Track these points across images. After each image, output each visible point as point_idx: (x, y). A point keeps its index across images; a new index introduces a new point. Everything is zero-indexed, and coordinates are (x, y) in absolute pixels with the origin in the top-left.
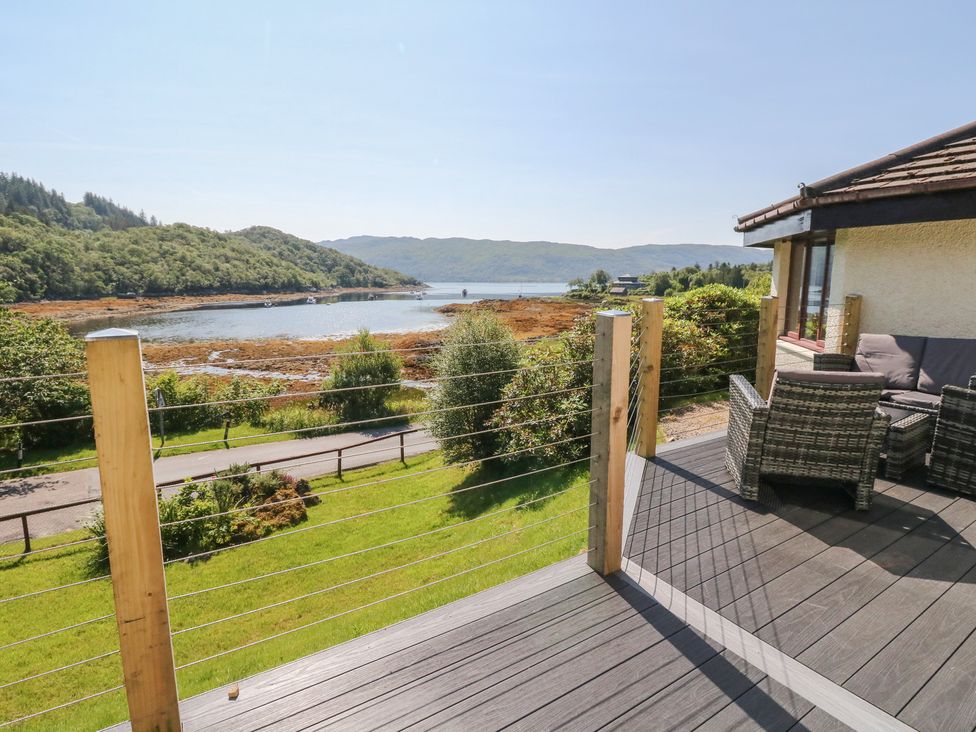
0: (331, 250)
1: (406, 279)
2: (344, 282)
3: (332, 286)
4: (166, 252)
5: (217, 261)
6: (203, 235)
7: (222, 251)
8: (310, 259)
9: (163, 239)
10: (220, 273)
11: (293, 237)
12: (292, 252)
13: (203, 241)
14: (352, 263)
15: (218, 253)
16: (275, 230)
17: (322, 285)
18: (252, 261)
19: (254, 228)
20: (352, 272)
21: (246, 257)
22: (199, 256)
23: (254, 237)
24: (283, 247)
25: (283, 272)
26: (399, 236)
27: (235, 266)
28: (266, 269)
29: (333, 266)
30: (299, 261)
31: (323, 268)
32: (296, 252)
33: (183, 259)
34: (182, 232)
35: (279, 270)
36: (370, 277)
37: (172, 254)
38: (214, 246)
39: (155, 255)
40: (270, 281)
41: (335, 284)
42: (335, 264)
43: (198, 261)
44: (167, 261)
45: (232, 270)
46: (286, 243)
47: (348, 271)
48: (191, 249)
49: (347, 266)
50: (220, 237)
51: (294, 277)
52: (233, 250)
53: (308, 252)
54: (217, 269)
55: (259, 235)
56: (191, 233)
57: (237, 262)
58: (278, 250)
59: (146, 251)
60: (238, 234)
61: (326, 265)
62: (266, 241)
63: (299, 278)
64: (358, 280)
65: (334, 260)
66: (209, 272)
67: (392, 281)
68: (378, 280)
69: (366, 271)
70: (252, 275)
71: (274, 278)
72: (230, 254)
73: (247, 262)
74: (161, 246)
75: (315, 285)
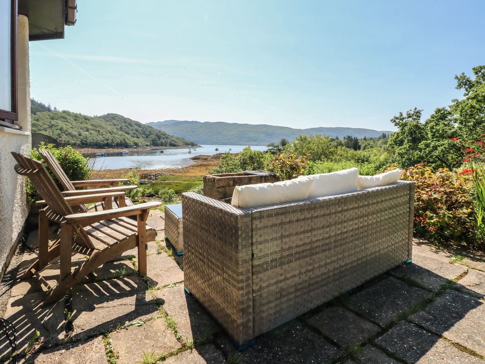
0: (149, 126)
1: (188, 142)
2: (154, 143)
3: (147, 145)
4: (53, 125)
5: (81, 131)
6: (76, 117)
7: (85, 125)
8: (137, 131)
9: (53, 119)
10: (81, 137)
11: (129, 119)
12: (128, 127)
13: (75, 120)
14: (160, 134)
15: (82, 127)
16: (120, 116)
17: (140, 144)
18: (101, 131)
19: (109, 114)
20: (159, 138)
21: (99, 129)
22: (72, 128)
23: (108, 119)
24: (123, 124)
25: (119, 137)
26: (190, 120)
27: (90, 133)
28: (109, 135)
29: (149, 135)
30: (130, 132)
31: (143, 136)
32: (130, 127)
33: (61, 129)
34: (65, 116)
35: (116, 136)
36: (169, 141)
37: (56, 127)
38: (81, 123)
39: (46, 126)
40: (110, 141)
41: (149, 144)
42: (151, 133)
43: (70, 131)
44: (52, 130)
45: (88, 136)
46: (125, 122)
47: (157, 137)
48: (67, 124)
49: (157, 135)
50: (86, 119)
51: (124, 140)
52: (92, 125)
53: (136, 127)
54: (80, 135)
55: (111, 118)
56: (69, 115)
57: (92, 132)
58: (120, 126)
59: (41, 124)
60: (100, 117)
61: (146, 135)
62: (115, 122)
63: (127, 141)
64: (162, 143)
65: (150, 132)
66: (75, 136)
67: (180, 143)
68: (173, 142)
69: (167, 138)
70: (100, 138)
71: (112, 141)
72: (90, 127)
73: (99, 131)
74: (50, 122)
75: (136, 144)
